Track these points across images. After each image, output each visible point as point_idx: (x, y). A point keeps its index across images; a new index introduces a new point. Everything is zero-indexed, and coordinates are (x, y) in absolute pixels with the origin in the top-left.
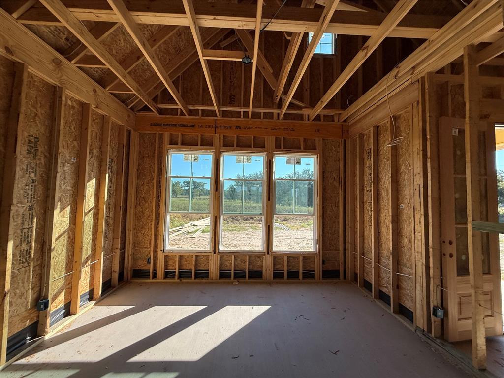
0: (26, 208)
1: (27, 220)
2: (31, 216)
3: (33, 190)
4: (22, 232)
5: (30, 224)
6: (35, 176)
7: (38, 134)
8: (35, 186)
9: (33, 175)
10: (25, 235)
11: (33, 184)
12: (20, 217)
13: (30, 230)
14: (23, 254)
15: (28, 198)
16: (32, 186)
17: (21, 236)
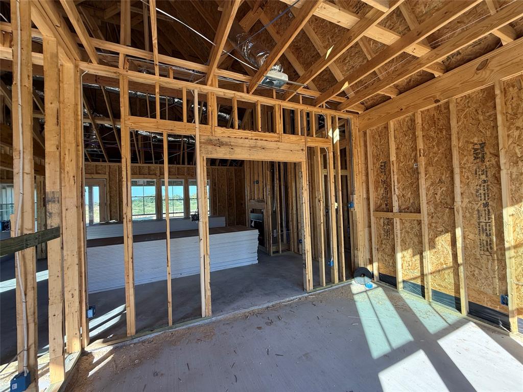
0: (481, 205)
1: (484, 215)
2: (487, 212)
3: (486, 188)
4: (479, 224)
5: (487, 219)
6: (487, 177)
7: (483, 140)
8: (488, 185)
9: (483, 177)
10: (482, 228)
11: (486, 184)
12: (476, 212)
13: (488, 224)
14: (483, 243)
15: (481, 197)
16: (484, 186)
17: (479, 227)
